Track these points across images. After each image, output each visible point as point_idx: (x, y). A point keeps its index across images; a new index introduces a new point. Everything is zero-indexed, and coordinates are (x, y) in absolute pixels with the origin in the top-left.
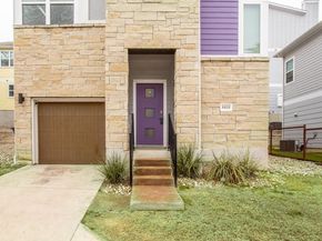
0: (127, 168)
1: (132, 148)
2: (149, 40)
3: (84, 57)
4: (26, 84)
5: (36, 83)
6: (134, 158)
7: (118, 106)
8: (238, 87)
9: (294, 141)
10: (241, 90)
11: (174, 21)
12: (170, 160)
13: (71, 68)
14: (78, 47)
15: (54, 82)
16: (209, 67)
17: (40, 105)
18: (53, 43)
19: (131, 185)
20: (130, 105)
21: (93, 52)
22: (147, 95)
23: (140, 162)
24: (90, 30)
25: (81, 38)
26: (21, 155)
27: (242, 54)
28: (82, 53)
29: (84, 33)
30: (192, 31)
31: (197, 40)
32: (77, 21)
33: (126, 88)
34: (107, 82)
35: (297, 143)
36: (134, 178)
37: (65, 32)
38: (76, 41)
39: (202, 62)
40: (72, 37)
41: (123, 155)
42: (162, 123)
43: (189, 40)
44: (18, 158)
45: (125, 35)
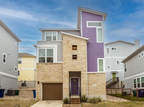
0: (69, 100)
1: (70, 96)
2: (74, 69)
3: (56, 71)
4: (40, 79)
5: (42, 78)
6: (71, 98)
7: (66, 85)
8: (98, 80)
9: (126, 92)
10: (98, 81)
11: (80, 65)
12: (80, 98)
13: (52, 74)
14: (55, 69)
15: (48, 78)
16: (90, 75)
17: (43, 84)
18: (47, 68)
19: (70, 104)
20: (69, 85)
21: (59, 70)
22: (74, 81)
23: (72, 99)
24: (58, 64)
25: (55, 66)
26: (38, 98)
27: (98, 72)
28: (56, 70)
29: (56, 65)
30: (85, 67)
31: (86, 69)
32: (54, 62)
33: (68, 81)
34: (64, 80)
35: (127, 93)
36: (71, 102)
37: (51, 65)
38: (54, 67)
39: (88, 74)
40: (53, 66)
41: (68, 97)
42: (78, 89)
43: (84, 69)
44: (37, 99)
45: (68, 68)
